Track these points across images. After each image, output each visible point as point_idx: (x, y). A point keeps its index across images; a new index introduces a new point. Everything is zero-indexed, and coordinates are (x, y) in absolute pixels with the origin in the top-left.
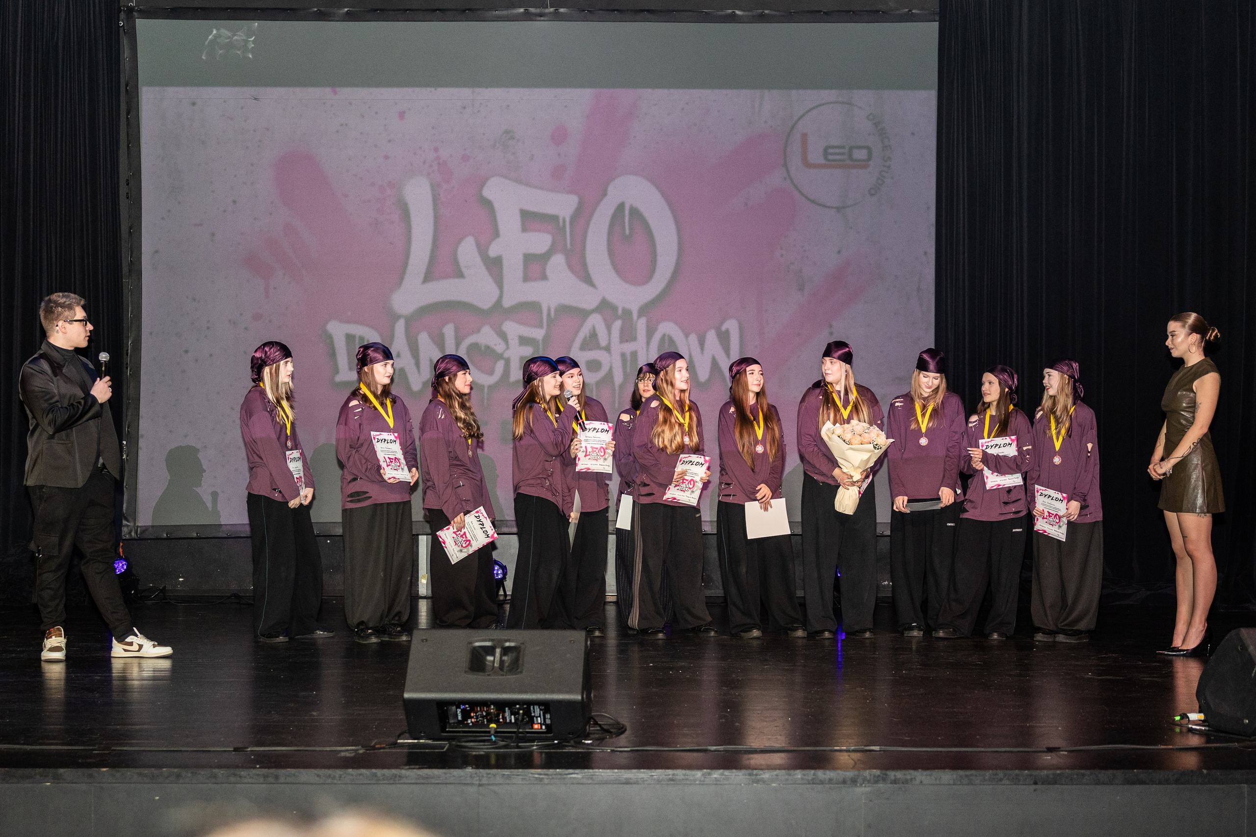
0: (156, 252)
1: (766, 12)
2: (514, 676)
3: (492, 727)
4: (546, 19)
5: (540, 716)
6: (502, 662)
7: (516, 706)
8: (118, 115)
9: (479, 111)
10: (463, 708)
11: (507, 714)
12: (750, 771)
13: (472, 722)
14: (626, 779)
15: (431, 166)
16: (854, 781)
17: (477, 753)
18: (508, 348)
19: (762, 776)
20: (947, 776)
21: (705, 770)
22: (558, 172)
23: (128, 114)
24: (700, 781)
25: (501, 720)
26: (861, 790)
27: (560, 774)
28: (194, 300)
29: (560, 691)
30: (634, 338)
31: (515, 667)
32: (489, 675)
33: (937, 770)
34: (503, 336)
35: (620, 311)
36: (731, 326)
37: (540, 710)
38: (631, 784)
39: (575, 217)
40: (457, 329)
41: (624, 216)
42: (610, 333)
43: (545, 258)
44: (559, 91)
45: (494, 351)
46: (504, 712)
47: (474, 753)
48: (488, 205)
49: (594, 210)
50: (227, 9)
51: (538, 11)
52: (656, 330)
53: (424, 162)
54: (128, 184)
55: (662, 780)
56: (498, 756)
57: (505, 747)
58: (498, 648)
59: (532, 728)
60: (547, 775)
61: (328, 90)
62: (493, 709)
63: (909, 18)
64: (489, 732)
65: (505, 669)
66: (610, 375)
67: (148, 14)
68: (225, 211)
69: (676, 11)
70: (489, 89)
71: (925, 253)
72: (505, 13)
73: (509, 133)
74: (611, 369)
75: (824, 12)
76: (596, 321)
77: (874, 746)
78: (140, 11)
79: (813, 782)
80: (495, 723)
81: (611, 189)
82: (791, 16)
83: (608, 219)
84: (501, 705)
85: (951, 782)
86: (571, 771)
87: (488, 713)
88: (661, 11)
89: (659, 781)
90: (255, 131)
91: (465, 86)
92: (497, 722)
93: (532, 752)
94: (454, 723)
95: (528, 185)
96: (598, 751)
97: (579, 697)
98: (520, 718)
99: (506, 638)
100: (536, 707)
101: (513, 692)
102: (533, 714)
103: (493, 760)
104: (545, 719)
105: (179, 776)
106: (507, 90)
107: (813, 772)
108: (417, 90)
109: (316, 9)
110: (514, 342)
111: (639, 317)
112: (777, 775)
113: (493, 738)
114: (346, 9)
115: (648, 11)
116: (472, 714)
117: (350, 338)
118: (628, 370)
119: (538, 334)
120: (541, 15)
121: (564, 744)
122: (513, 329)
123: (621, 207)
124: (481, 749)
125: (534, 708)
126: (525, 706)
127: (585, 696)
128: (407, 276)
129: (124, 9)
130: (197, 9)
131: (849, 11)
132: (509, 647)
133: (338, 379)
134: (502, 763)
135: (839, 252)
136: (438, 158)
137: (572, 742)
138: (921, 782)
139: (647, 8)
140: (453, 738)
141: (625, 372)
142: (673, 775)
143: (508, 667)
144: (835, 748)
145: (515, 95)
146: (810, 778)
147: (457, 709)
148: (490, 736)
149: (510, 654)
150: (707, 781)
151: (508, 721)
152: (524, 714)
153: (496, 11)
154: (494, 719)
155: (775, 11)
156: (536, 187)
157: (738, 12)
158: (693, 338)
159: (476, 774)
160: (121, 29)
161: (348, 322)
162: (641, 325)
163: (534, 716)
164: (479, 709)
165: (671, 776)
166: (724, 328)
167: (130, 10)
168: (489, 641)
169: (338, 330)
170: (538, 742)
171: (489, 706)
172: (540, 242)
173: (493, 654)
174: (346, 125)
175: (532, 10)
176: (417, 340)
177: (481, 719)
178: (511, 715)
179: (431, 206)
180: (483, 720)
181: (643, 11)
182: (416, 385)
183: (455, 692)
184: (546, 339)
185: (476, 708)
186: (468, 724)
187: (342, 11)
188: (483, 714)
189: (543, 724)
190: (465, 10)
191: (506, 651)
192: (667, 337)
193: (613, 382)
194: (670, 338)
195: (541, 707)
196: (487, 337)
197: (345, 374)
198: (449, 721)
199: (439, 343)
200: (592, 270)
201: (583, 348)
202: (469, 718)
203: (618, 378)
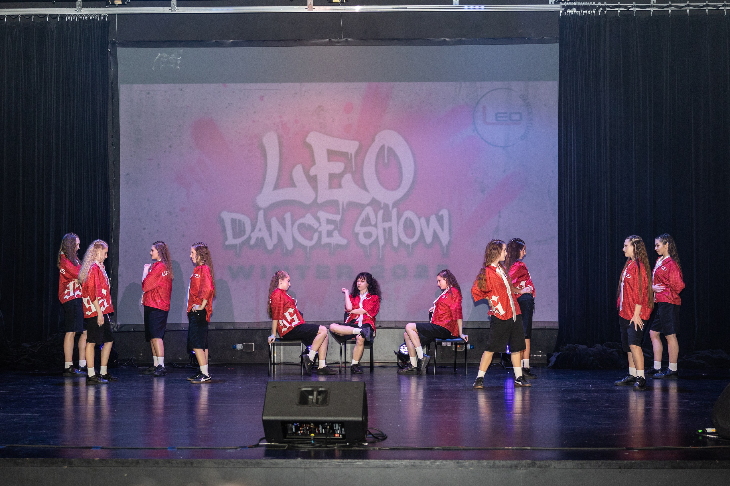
0: (128, 174)
2: (324, 407)
3: (312, 436)
4: (341, 44)
5: (339, 430)
6: (317, 399)
7: (325, 424)
8: (107, 99)
9: (304, 96)
10: (296, 425)
11: (320, 428)
12: (457, 461)
13: (301, 433)
14: (388, 465)
15: (277, 126)
16: (516, 467)
17: (304, 450)
18: (320, 226)
19: (464, 464)
20: (570, 464)
21: (432, 460)
22: (347, 129)
23: (113, 99)
24: (429, 466)
25: (317, 432)
26: (521, 472)
27: (351, 462)
28: (148, 200)
29: (350, 416)
30: (390, 220)
31: (325, 402)
32: (310, 406)
33: (563, 461)
34: (318, 219)
35: (382, 205)
36: (444, 212)
37: (339, 426)
38: (390, 468)
39: (357, 153)
40: (292, 216)
41: (384, 151)
42: (376, 217)
43: (341, 176)
44: (347, 84)
45: (313, 228)
46: (319, 427)
47: (302, 450)
48: (309, 147)
49: (368, 148)
50: (166, 41)
51: (336, 40)
52: (402, 215)
53: (274, 124)
54: (112, 138)
55: (408, 466)
56: (315, 451)
57: (319, 447)
58: (315, 391)
59: (334, 436)
60: (342, 462)
61: (221, 85)
62: (313, 426)
63: (542, 41)
64: (310, 438)
65: (319, 403)
66: (377, 240)
67: (124, 45)
68: (165, 152)
69: (413, 39)
70: (310, 83)
71: (552, 172)
72: (318, 41)
73: (321, 107)
74: (377, 237)
75: (495, 39)
76: (369, 210)
77: (527, 446)
78: (119, 43)
79: (493, 467)
81: (377, 138)
82: (477, 41)
83: (376, 154)
84: (317, 423)
85: (572, 467)
86: (356, 460)
87: (310, 428)
88: (405, 39)
89: (406, 466)
90: (181, 108)
91: (297, 82)
92: (315, 433)
93: (334, 450)
94: (291, 433)
95: (331, 135)
96: (371, 449)
97: (361, 419)
98: (328, 430)
99: (320, 386)
100: (337, 425)
101: (324, 416)
102: (335, 429)
103: (312, 454)
104: (341, 431)
105: (138, 463)
106: (320, 83)
107: (493, 461)
108: (270, 84)
109: (215, 41)
110: (324, 222)
111: (393, 207)
112: (473, 463)
113: (313, 442)
114: (231, 41)
115: (398, 39)
116: (301, 429)
117: (233, 221)
118: (387, 237)
119: (337, 218)
120: (338, 42)
121: (352, 445)
122: (323, 215)
123: (383, 147)
124: (305, 448)
125: (335, 425)
126: (330, 424)
127: (364, 418)
128: (265, 186)
129: (111, 42)
130: (150, 41)
131: (509, 38)
132: (321, 391)
133: (227, 243)
134: (318, 456)
135: (504, 171)
136: (282, 121)
137: (357, 444)
138: (555, 467)
139: (396, 38)
140: (290, 442)
141: (385, 238)
142: (414, 463)
143: (320, 402)
144: (506, 448)
145: (324, 86)
146: (491, 465)
147: (292, 425)
148: (311, 441)
149: (322, 395)
150: (433, 466)
151: (321, 432)
152: (329, 428)
153: (313, 40)
154: (313, 431)
155: (468, 38)
156: (336, 137)
157: (447, 39)
158: (423, 220)
159: (303, 462)
160: (109, 53)
161: (233, 211)
162: (394, 213)
163: (336, 430)
164: (304, 425)
165: (413, 464)
166: (440, 214)
167: (114, 43)
168: (310, 388)
169: (227, 217)
170: (338, 444)
171: (310, 424)
172: (338, 167)
173: (312, 395)
174: (231, 104)
175: (333, 40)
176: (270, 222)
177: (306, 431)
178: (323, 429)
179: (278, 148)
180: (307, 432)
181: (395, 39)
182: (270, 247)
183: (291, 416)
184: (342, 220)
185: (303, 425)
186: (299, 434)
187: (229, 42)
188: (307, 428)
189: (341, 434)
190: (297, 40)
191: (319, 393)
192: (408, 219)
193: (378, 244)
194: (410, 220)
195: (339, 425)
196: (309, 219)
197: (231, 241)
198: (288, 432)
199: (283, 223)
200: (367, 183)
201: (362, 225)
202: (299, 431)
203: (382, 242)
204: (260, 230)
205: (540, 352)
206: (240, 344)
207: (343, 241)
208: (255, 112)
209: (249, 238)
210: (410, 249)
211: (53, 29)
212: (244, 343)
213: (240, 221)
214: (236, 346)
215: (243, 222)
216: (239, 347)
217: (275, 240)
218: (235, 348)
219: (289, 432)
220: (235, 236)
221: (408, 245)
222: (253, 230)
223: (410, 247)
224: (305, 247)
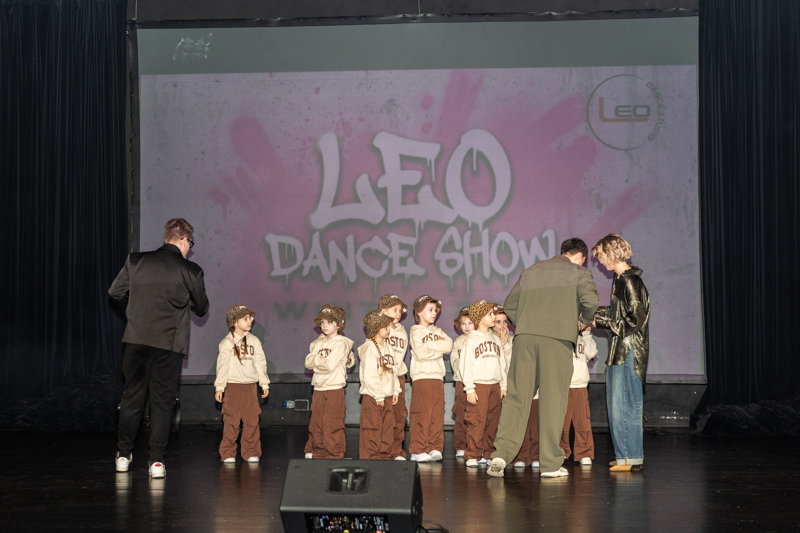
0: (150, 188)
1: (574, 12)
2: (362, 495)
4: (417, 21)
5: (381, 525)
6: (353, 484)
7: (363, 517)
8: (125, 95)
9: (371, 87)
10: (324, 518)
11: (357, 523)
13: (331, 528)
15: (337, 125)
18: (391, 251)
22: (426, 128)
23: (131, 94)
25: (353, 527)
29: (394, 507)
30: (480, 244)
31: (363, 487)
32: (343, 494)
34: (388, 244)
35: (470, 225)
36: (549, 234)
37: (381, 520)
39: (437, 160)
40: (355, 239)
41: (472, 157)
42: (463, 240)
43: (417, 187)
44: (426, 71)
45: (381, 254)
46: (354, 521)
48: (377, 151)
49: (451, 154)
50: (198, 20)
51: (412, 16)
52: (495, 237)
53: (333, 123)
54: (131, 142)
58: (351, 473)
61: (266, 75)
62: (346, 519)
63: (677, 14)
65: (356, 489)
66: (463, 270)
67: (145, 25)
68: (196, 159)
69: (509, 14)
70: (378, 71)
71: (690, 181)
72: (389, 18)
73: (392, 101)
74: (463, 266)
75: (615, 12)
76: (453, 232)
78: (140, 24)
80: (348, 530)
81: (463, 139)
82: (590, 15)
83: (461, 160)
84: (352, 516)
87: (343, 522)
88: (498, 14)
90: (217, 103)
91: (361, 69)
92: (350, 529)
94: (318, 529)
95: (405, 137)
97: (409, 511)
98: (366, 526)
99: (357, 466)
100: (378, 518)
101: (361, 506)
102: (376, 523)
104: (385, 527)
106: (390, 71)
108: (327, 73)
109: (259, 19)
110: (395, 247)
111: (484, 228)
114: (279, 19)
115: (489, 14)
116: (331, 523)
117: (281, 246)
118: (476, 266)
119: (412, 241)
120: (414, 19)
122: (394, 238)
123: (470, 152)
125: (376, 519)
127: (414, 510)
128: (321, 203)
129: (129, 23)
130: (178, 21)
131: (634, 11)
132: (359, 474)
133: (273, 274)
135: (627, 181)
136: (342, 119)
139: (488, 12)
141: (473, 267)
143: (358, 487)
145: (395, 74)
147: (319, 519)
149: (360, 478)
151: (358, 528)
152: (369, 523)
153: (383, 17)
154: (347, 526)
155: (581, 12)
156: (411, 139)
157: (553, 13)
158: (522, 243)
160: (127, 36)
161: (280, 234)
162: (485, 234)
163: (377, 525)
164: (336, 519)
166: (544, 236)
167: (134, 23)
168: (344, 468)
169: (273, 240)
171: (343, 517)
172: (414, 177)
173: (347, 478)
174: (279, 98)
175: (407, 15)
176: (328, 246)
177: (338, 526)
178: (360, 524)
179: (338, 153)
180: (340, 527)
181: (486, 14)
182: (327, 278)
183: (318, 506)
184: (418, 244)
185: (333, 518)
186: (328, 530)
187: (276, 20)
188: (339, 523)
189: (384, 531)
190: (362, 17)
191: (356, 475)
192: (503, 243)
193: (465, 275)
194: (506, 244)
195: (381, 518)
196: (376, 244)
197: (278, 271)
198: (314, 527)
199: (344, 248)
200: (450, 196)
201: (444, 250)
202: (330, 526)
203: (469, 272)
204: (315, 257)
205: (675, 413)
206: (291, 401)
207: (420, 271)
208: (309, 108)
209: (301, 268)
210: (506, 280)
211: (59, 7)
212: (297, 400)
213: (290, 246)
214: (286, 404)
215: (294, 247)
216: (290, 404)
217: (334, 269)
218: (284, 406)
219: (317, 527)
220: (284, 265)
221: (503, 276)
222: (306, 258)
223: (506, 278)
224: (371, 279)
